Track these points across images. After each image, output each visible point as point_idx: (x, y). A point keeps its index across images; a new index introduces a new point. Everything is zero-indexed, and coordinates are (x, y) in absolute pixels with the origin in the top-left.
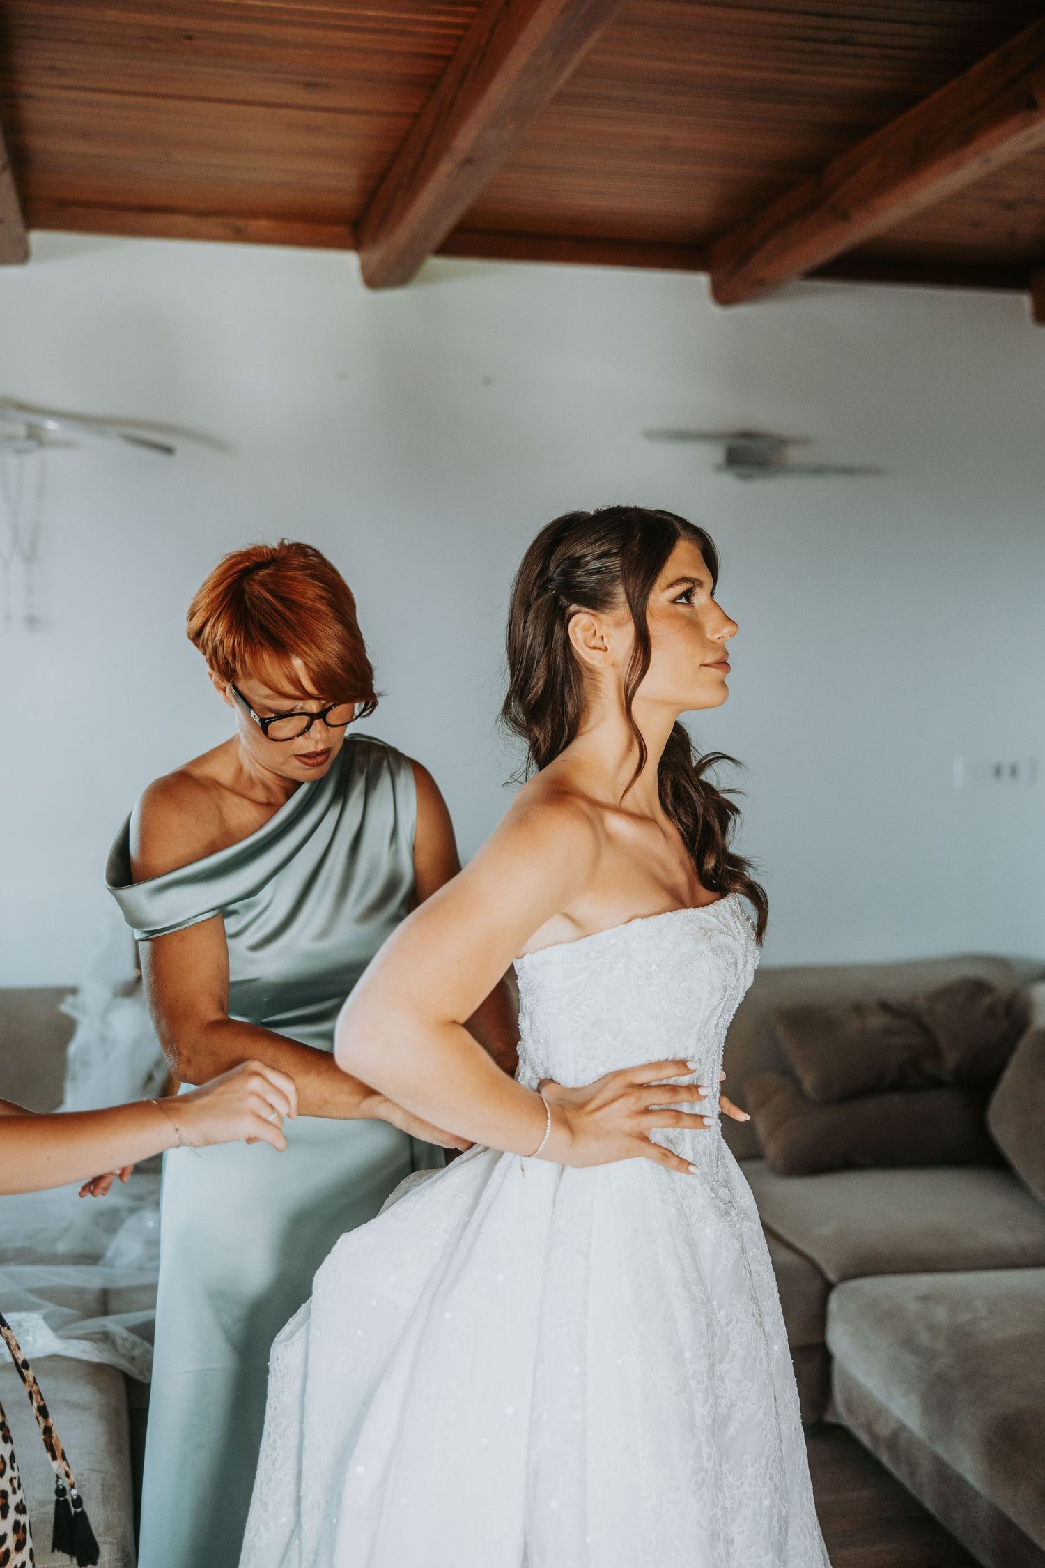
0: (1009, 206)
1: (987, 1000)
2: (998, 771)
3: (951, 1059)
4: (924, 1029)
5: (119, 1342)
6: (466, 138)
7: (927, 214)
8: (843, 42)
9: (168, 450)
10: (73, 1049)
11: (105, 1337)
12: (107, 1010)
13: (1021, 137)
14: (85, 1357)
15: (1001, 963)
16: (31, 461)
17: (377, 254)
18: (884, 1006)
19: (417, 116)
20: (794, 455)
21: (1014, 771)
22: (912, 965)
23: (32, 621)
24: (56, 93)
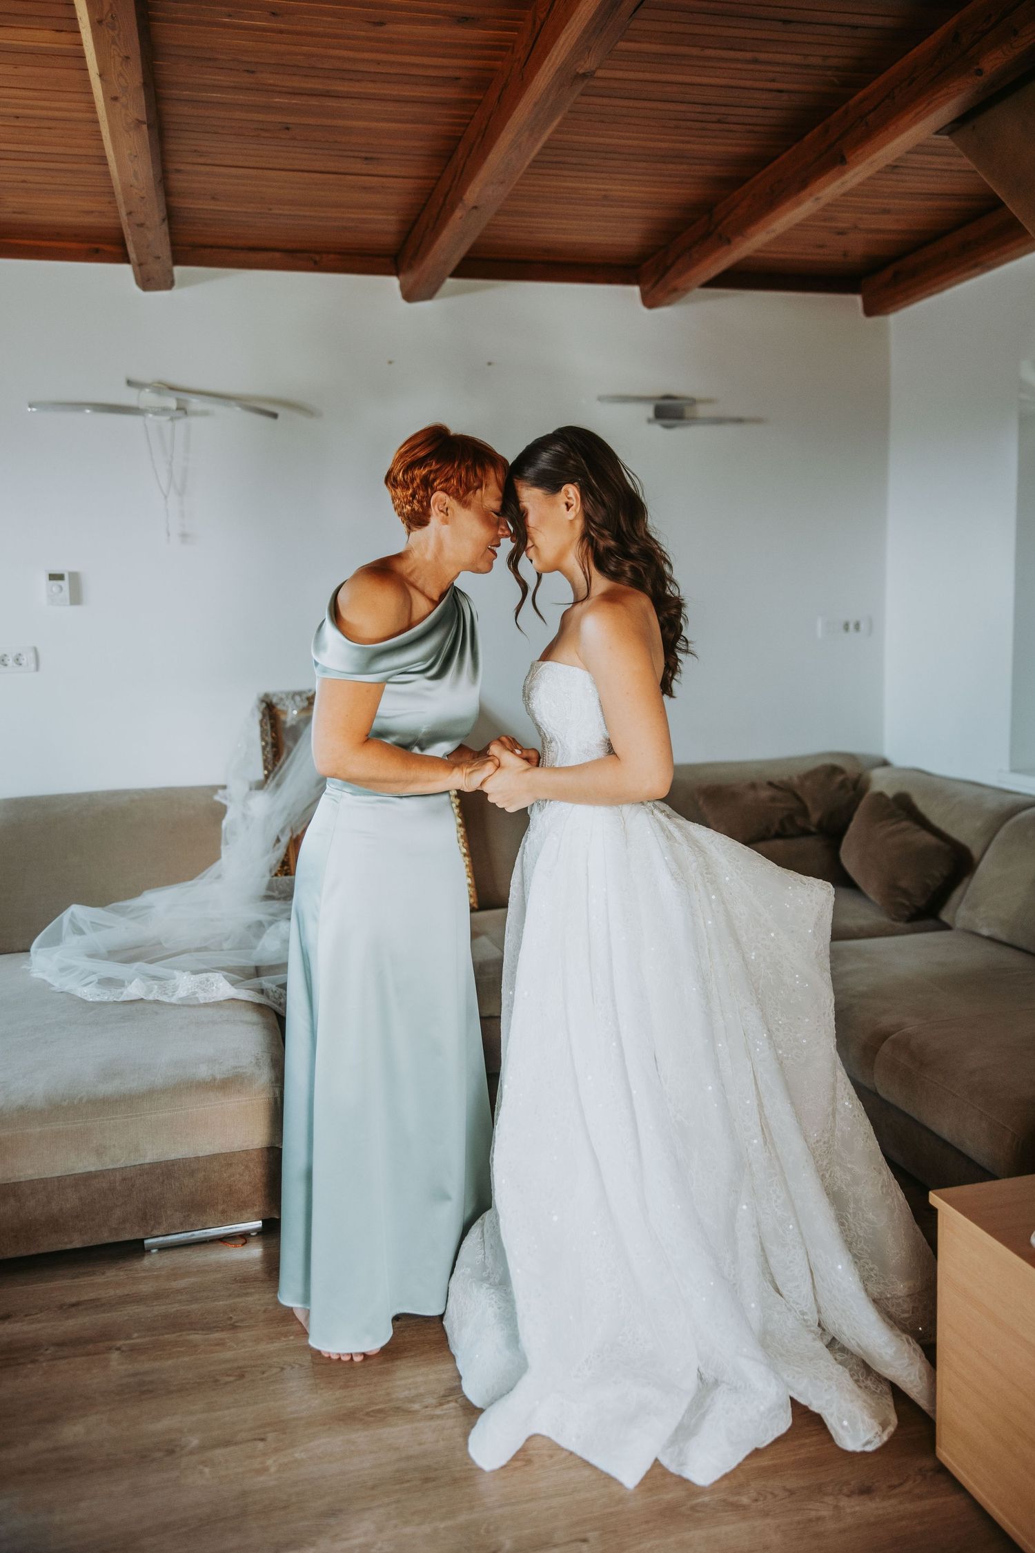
0: (841, 233)
1: (840, 778)
2: (846, 627)
3: (815, 817)
4: (798, 798)
5: (271, 994)
6: (472, 194)
7: (782, 239)
8: (719, 122)
9: (275, 416)
10: (224, 823)
11: (262, 991)
12: (247, 797)
13: (838, 183)
14: (250, 999)
15: (852, 757)
16: (181, 424)
17: (411, 278)
18: (771, 784)
19: (439, 178)
20: (702, 411)
21: (857, 626)
22: (789, 760)
23: (184, 536)
24: (189, 168)
